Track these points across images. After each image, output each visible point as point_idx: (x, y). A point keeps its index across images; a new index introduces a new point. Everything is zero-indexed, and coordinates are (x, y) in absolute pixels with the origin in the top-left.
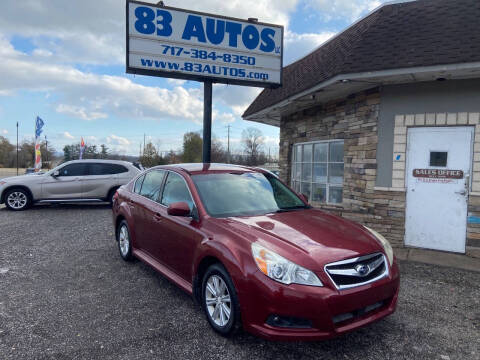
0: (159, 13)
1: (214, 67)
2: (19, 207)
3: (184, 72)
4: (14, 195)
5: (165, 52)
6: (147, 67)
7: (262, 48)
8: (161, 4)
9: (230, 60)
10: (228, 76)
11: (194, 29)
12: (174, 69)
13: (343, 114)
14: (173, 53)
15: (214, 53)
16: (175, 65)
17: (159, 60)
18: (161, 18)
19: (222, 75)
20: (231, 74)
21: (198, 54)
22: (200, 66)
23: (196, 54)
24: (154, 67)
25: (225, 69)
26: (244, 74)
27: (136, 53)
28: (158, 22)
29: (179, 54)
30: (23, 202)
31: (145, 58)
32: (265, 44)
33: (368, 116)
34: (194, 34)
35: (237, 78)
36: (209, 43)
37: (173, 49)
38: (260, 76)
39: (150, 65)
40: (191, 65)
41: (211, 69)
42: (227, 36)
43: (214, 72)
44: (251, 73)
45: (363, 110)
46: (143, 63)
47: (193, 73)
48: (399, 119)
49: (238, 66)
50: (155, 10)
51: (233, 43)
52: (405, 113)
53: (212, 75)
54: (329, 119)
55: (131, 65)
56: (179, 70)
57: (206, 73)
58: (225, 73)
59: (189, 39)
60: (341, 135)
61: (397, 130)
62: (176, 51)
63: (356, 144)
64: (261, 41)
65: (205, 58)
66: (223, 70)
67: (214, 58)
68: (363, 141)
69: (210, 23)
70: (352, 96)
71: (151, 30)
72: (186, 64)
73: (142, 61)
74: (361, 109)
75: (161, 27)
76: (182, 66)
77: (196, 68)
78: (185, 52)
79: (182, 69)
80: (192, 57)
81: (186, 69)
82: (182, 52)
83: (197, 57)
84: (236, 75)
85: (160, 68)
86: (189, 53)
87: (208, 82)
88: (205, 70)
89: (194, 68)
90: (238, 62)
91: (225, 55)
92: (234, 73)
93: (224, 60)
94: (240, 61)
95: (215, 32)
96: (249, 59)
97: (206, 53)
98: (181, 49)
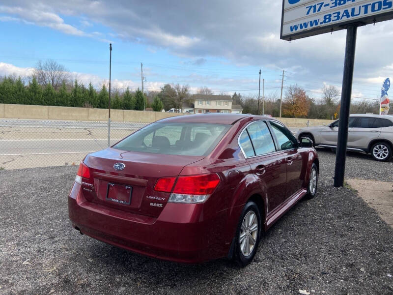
1: (353, 10)
3: (324, 25)
5: (308, 13)
6: (294, 32)
10: (370, 13)
12: (314, 26)
14: (314, 11)
16: (316, 21)
17: (302, 22)
19: (362, 15)
20: (373, 10)
21: (338, 2)
22: (339, 13)
23: (336, 3)
24: (299, 30)
25: (366, 7)
26: (390, 4)
27: (289, 22)
29: (319, 10)
31: (293, 25)
35: (382, 11)
37: (315, 7)
39: (296, 29)
40: (330, 15)
41: (350, 14)
43: (353, 15)
46: (292, 29)
47: (332, 23)
53: (351, 18)
55: (284, 34)
56: (319, 25)
57: (345, 19)
58: (366, 12)
62: (318, 7)
65: (344, 3)
66: (363, 9)
72: (325, 17)
73: (291, 27)
76: (322, 20)
77: (335, 17)
78: (325, 6)
79: (321, 23)
80: (331, 7)
81: (325, 22)
82: (323, 6)
83: (336, 6)
84: (380, 8)
85: (304, 28)
86: (328, 5)
87: (352, 27)
88: (343, 16)
89: (332, 18)
92: (377, 7)
98: (322, 4)
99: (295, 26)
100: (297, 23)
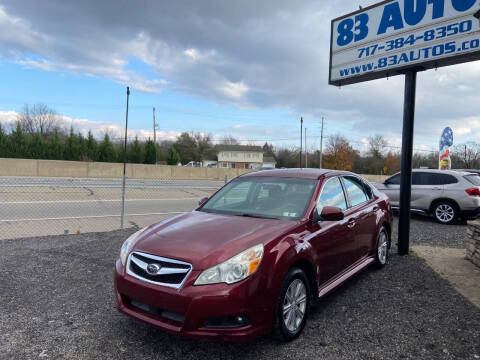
0: (357, 19)
1: (412, 53)
3: (378, 69)
5: (360, 56)
6: (345, 76)
8: (360, 9)
9: (432, 38)
10: (431, 57)
11: (391, 19)
12: (367, 71)
14: (367, 54)
15: (412, 37)
16: (369, 65)
17: (354, 66)
18: (358, 23)
19: (422, 59)
20: (434, 54)
21: (394, 45)
22: (395, 57)
23: (392, 46)
24: (350, 74)
25: (426, 50)
26: (453, 48)
27: (337, 67)
28: (356, 28)
29: (373, 53)
31: (343, 69)
34: (390, 24)
35: (444, 55)
36: (406, 26)
37: (368, 49)
39: (347, 73)
40: (385, 59)
41: (409, 58)
42: (430, 8)
43: (412, 59)
44: (464, 44)
46: (342, 73)
47: (387, 67)
49: (444, 41)
50: (353, 18)
53: (410, 62)
55: (333, 78)
56: (373, 69)
57: (403, 63)
58: (426, 56)
59: (385, 32)
62: (371, 50)
65: (402, 46)
66: (423, 53)
67: (412, 42)
71: (349, 39)
72: (380, 61)
73: (341, 71)
75: (358, 32)
76: (376, 64)
77: (391, 61)
78: (380, 48)
79: (376, 67)
80: (387, 50)
81: (380, 66)
82: (377, 49)
83: (392, 48)
84: (442, 52)
85: (356, 73)
86: (383, 47)
87: (410, 72)
88: (400, 60)
89: (388, 62)
90: (444, 35)
91: (426, 34)
92: (438, 51)
93: (426, 40)
94: (448, 32)
95: (415, 10)
96: (462, 24)
97: (402, 39)
98: (376, 46)
99: (346, 71)
100: (349, 67)
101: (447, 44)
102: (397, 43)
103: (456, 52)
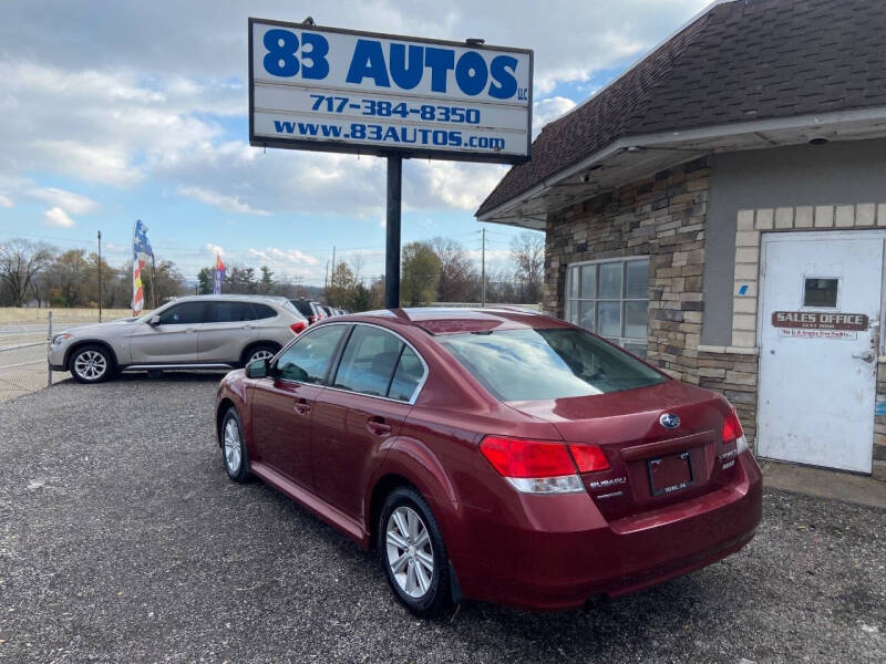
0: (306, 39)
1: (404, 131)
2: (94, 377)
3: (351, 140)
4: (86, 357)
5: (316, 107)
6: (285, 134)
7: (494, 92)
8: (309, 23)
9: (432, 117)
10: (430, 145)
11: (369, 65)
12: (331, 137)
13: (648, 208)
14: (330, 109)
15: (404, 105)
16: (334, 128)
17: (304, 121)
18: (308, 48)
19: (419, 144)
20: (435, 141)
21: (376, 108)
22: (379, 129)
23: (372, 108)
24: (297, 134)
25: (425, 133)
26: (459, 141)
28: (305, 55)
29: (340, 109)
30: (100, 369)
31: (282, 119)
32: (498, 85)
33: (689, 212)
34: (368, 73)
35: (447, 147)
36: (394, 87)
37: (330, 101)
38: (489, 142)
39: (290, 130)
40: (363, 127)
41: (400, 136)
42: (427, 72)
43: (404, 139)
44: (471, 139)
45: (681, 200)
46: (278, 127)
47: (366, 141)
48: (744, 217)
49: (449, 127)
50: (298, 33)
51: (439, 85)
52: (755, 206)
53: (401, 144)
54: (623, 219)
55: (258, 131)
56: (341, 138)
57: (390, 142)
58: (425, 141)
59: (359, 81)
60: (644, 249)
61: (741, 238)
62: (336, 104)
63: (669, 264)
64: (490, 79)
65: (389, 114)
66: (420, 135)
67: (404, 113)
68: (680, 259)
69: (397, 51)
70: (662, 176)
71: (292, 69)
72: (353, 127)
73: (277, 124)
74: (677, 199)
75: (309, 63)
76: (347, 130)
77: (372, 132)
78: (352, 106)
79: (346, 136)
80: (364, 113)
81: (353, 135)
82: (348, 104)
83: (373, 113)
84: (445, 143)
85: (308, 135)
86: (359, 107)
87: (396, 156)
88: (387, 136)
89: (368, 134)
90: (447, 119)
91: (424, 108)
92: (440, 139)
93: (423, 117)
94: (452, 117)
95: (407, 68)
96: (469, 112)
97: (389, 105)
98: (346, 101)
100: (291, 120)
101: (452, 134)
102: (381, 109)
103: (463, 146)
